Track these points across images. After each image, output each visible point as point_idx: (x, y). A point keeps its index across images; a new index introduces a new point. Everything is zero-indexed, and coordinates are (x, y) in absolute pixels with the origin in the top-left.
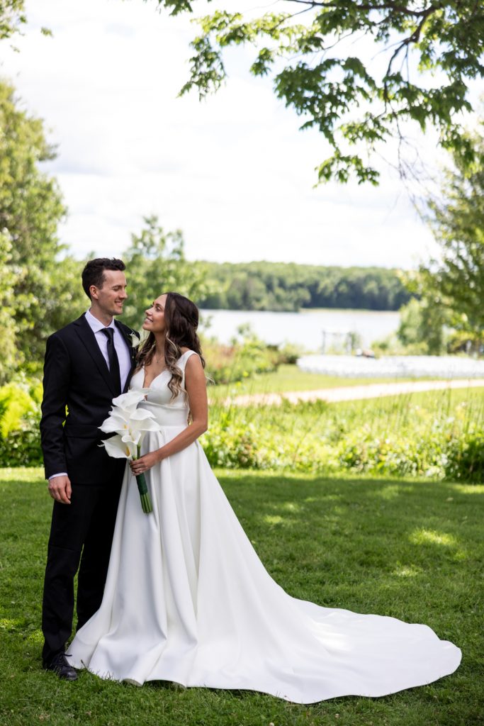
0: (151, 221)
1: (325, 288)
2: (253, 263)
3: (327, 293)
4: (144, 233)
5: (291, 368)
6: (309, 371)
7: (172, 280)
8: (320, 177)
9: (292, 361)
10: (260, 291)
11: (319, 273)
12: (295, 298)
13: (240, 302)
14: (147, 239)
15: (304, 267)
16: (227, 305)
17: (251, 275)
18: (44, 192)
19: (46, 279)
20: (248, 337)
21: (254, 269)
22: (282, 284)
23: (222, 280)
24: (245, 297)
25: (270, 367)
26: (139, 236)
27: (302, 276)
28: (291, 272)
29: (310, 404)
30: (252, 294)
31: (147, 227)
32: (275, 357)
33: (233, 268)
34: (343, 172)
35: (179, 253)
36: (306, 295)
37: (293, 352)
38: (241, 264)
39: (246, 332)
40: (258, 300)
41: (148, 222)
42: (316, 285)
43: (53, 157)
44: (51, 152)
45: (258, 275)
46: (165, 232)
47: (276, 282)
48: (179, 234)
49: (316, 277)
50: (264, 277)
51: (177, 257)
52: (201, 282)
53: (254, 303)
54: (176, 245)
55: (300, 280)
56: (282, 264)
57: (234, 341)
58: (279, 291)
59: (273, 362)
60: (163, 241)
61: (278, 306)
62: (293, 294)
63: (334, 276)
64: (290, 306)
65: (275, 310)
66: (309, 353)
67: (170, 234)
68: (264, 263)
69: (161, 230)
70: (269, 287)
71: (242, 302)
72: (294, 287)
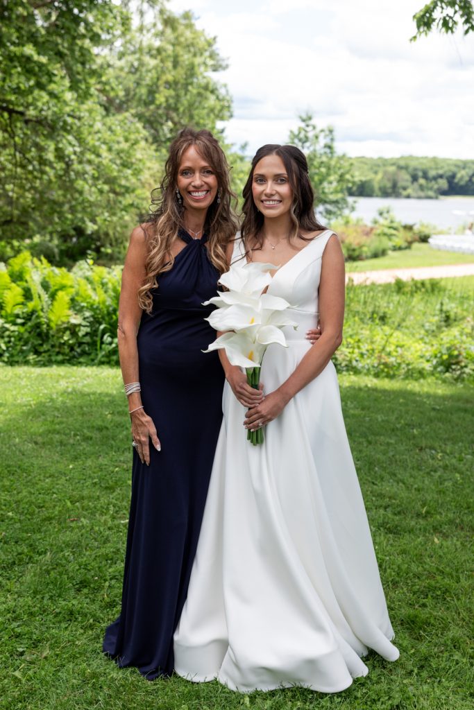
0: (307, 119)
1: (462, 178)
2: (402, 158)
3: (462, 183)
4: (300, 129)
5: (423, 245)
6: (439, 249)
7: (323, 170)
8: (419, 27)
9: (424, 239)
10: (407, 181)
11: (457, 166)
12: (436, 187)
13: (390, 191)
14: (302, 135)
15: (444, 160)
16: (379, 194)
17: (400, 168)
18: (202, 91)
20: (386, 219)
21: (402, 163)
22: (425, 176)
23: (376, 173)
24: (394, 186)
25: (404, 244)
26: (296, 133)
27: (442, 168)
28: (432, 165)
29: (423, 284)
30: (400, 184)
31: (303, 125)
32: (409, 236)
33: (384, 162)
34: (447, 18)
35: (330, 147)
36: (443, 184)
37: (426, 231)
38: (392, 159)
39: (385, 215)
40: (405, 189)
41: (304, 121)
42: (453, 176)
43: (226, 68)
44: (224, 64)
45: (406, 168)
46: (318, 129)
47: (420, 174)
48: (331, 131)
49: (454, 169)
50: (410, 169)
51: (328, 150)
52: (348, 172)
53: (401, 191)
54: (328, 141)
55: (441, 172)
56: (426, 158)
57: (376, 222)
58: (422, 181)
59: (406, 241)
60: (317, 137)
61: (422, 194)
62: (434, 184)
63: (469, 168)
64: (431, 193)
65: (419, 198)
66: (440, 233)
67: (322, 131)
68: (411, 158)
69: (314, 128)
70: (415, 178)
71: (392, 191)
72: (435, 178)
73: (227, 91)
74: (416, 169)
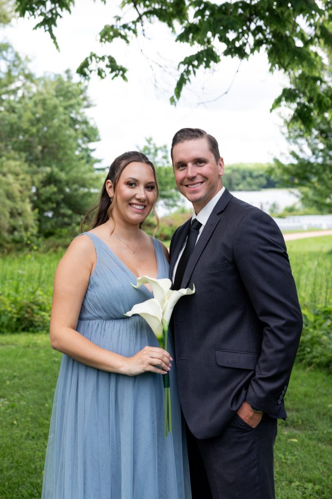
0: (149, 140)
10: (239, 179)
12: (258, 183)
17: (234, 171)
19: (63, 176)
21: (235, 167)
22: (251, 175)
24: (230, 183)
28: (256, 168)
30: (234, 181)
31: (147, 144)
36: (264, 181)
40: (238, 185)
41: (147, 141)
45: (238, 171)
46: (157, 146)
47: (247, 174)
50: (241, 172)
55: (261, 173)
58: (249, 179)
61: (248, 188)
62: (257, 181)
64: (255, 187)
67: (160, 148)
68: (240, 164)
69: (155, 145)
70: (244, 178)
72: (257, 177)
73: (95, 123)
74: (244, 172)
